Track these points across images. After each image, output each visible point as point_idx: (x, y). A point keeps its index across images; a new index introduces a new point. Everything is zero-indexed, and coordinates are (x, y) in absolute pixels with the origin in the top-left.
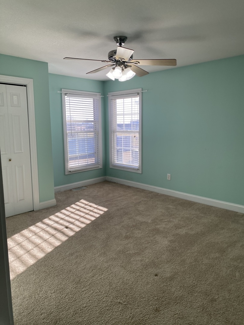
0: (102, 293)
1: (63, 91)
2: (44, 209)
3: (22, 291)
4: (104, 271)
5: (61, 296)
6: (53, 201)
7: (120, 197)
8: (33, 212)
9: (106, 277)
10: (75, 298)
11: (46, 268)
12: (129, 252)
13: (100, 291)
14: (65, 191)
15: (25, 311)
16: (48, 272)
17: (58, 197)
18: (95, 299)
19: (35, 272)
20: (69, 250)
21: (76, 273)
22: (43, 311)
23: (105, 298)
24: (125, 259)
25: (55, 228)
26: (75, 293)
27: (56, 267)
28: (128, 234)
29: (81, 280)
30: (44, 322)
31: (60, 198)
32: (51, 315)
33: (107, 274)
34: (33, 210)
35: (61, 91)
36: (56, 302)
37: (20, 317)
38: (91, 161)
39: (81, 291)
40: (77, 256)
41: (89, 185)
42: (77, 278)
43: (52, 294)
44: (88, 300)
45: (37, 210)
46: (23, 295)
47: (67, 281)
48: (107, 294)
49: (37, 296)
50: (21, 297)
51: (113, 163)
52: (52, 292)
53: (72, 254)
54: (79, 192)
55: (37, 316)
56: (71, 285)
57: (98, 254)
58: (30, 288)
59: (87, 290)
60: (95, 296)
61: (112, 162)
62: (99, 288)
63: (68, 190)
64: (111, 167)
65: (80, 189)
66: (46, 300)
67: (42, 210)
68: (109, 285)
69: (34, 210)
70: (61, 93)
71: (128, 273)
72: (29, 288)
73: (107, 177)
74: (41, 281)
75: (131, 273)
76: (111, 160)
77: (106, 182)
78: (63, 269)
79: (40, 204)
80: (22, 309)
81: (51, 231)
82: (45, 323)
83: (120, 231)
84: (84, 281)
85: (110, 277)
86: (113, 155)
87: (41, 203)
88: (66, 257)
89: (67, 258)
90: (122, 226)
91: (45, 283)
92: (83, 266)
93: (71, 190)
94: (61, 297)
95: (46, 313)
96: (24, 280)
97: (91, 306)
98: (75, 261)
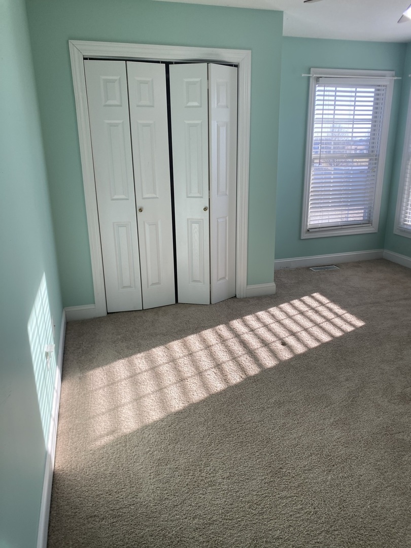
0: (319, 518)
1: (314, 74)
2: (253, 298)
3: (178, 452)
4: (335, 466)
5: (238, 491)
6: (270, 286)
7: (405, 299)
8: (235, 299)
9: (337, 482)
10: (263, 508)
11: (227, 419)
12: (401, 437)
13: (317, 512)
14: (298, 269)
15: (171, 498)
16: (229, 429)
17: (283, 280)
18: (301, 529)
19: (208, 422)
20: (276, 393)
21: (277, 450)
22: (199, 512)
23: (323, 534)
24: (389, 450)
25: (262, 340)
26: (266, 496)
27: (245, 423)
28: (408, 389)
29: (284, 470)
30: (194, 537)
31: (286, 282)
32: (211, 528)
33: (341, 475)
34: (235, 297)
35: (310, 74)
36: (225, 501)
37: (159, 507)
38: (356, 215)
39: (277, 496)
40: (288, 412)
41: (344, 264)
42: (277, 462)
43: (223, 479)
44: (287, 524)
45: (242, 297)
46: (177, 462)
47: (258, 461)
48: (331, 527)
49: (197, 474)
50: (172, 465)
51: (402, 224)
52: (226, 476)
53: (280, 404)
54: (324, 274)
55: (186, 518)
56: (262, 474)
57: (332, 420)
58: (191, 451)
59: (290, 499)
60: (303, 520)
61: (399, 223)
62: (316, 503)
63: (303, 268)
64: (396, 232)
65: (327, 268)
66: (210, 488)
67: (249, 298)
68: (339, 505)
69: (238, 296)
70: (309, 78)
71: (389, 489)
72: (189, 451)
73: (385, 251)
74: (213, 445)
75: (397, 493)
76: (400, 217)
77: (382, 262)
78: (255, 432)
79: (248, 288)
80: (166, 492)
81: (254, 344)
82: (196, 541)
83: (392, 378)
84: (289, 473)
85: (344, 486)
86: (404, 208)
87: (251, 287)
88: (268, 408)
89: (270, 410)
90: (397, 368)
91: (217, 451)
92: (295, 438)
93: (308, 268)
94: (238, 494)
95: (203, 519)
96: (186, 431)
97: (289, 542)
98: (282, 421)
